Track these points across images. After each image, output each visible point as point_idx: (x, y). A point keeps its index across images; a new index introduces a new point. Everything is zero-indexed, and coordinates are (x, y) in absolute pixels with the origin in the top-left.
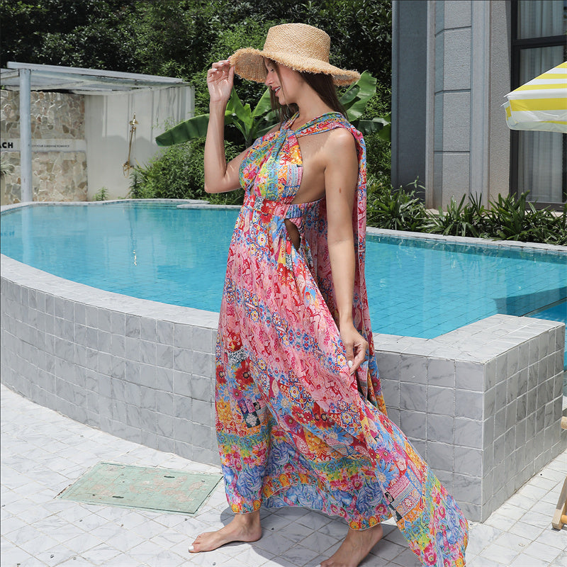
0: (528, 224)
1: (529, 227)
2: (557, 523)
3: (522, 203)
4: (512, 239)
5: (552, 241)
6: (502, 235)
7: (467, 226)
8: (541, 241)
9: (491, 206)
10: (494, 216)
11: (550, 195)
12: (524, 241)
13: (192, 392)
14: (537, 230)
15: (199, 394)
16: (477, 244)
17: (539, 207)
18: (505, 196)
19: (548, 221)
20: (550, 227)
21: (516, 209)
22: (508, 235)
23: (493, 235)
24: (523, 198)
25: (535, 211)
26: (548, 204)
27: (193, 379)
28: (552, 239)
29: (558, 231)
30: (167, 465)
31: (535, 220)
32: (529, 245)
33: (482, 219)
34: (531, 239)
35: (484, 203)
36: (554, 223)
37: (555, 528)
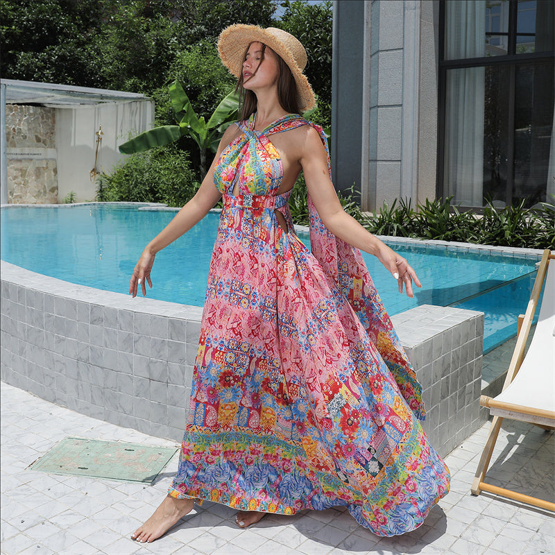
0: (452, 225)
1: (454, 228)
2: (476, 489)
3: (446, 206)
4: (438, 239)
5: (473, 240)
6: (429, 234)
7: (397, 226)
8: (463, 241)
9: (419, 210)
10: (422, 219)
11: (472, 200)
12: (449, 240)
13: (150, 374)
14: (460, 231)
15: (156, 375)
16: (406, 243)
17: (461, 210)
18: (432, 200)
19: (470, 223)
20: (471, 229)
21: (441, 212)
22: (434, 236)
23: (420, 235)
24: (448, 202)
25: (458, 214)
26: (470, 208)
27: (152, 362)
28: (473, 239)
29: (478, 232)
30: (127, 439)
31: (458, 222)
32: (453, 244)
33: (411, 221)
34: (454, 239)
35: (413, 206)
36: (475, 225)
37: (474, 494)
